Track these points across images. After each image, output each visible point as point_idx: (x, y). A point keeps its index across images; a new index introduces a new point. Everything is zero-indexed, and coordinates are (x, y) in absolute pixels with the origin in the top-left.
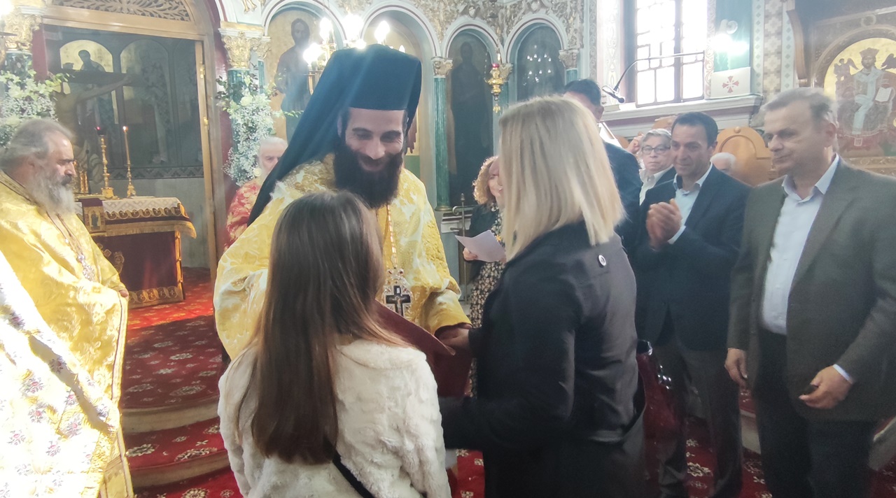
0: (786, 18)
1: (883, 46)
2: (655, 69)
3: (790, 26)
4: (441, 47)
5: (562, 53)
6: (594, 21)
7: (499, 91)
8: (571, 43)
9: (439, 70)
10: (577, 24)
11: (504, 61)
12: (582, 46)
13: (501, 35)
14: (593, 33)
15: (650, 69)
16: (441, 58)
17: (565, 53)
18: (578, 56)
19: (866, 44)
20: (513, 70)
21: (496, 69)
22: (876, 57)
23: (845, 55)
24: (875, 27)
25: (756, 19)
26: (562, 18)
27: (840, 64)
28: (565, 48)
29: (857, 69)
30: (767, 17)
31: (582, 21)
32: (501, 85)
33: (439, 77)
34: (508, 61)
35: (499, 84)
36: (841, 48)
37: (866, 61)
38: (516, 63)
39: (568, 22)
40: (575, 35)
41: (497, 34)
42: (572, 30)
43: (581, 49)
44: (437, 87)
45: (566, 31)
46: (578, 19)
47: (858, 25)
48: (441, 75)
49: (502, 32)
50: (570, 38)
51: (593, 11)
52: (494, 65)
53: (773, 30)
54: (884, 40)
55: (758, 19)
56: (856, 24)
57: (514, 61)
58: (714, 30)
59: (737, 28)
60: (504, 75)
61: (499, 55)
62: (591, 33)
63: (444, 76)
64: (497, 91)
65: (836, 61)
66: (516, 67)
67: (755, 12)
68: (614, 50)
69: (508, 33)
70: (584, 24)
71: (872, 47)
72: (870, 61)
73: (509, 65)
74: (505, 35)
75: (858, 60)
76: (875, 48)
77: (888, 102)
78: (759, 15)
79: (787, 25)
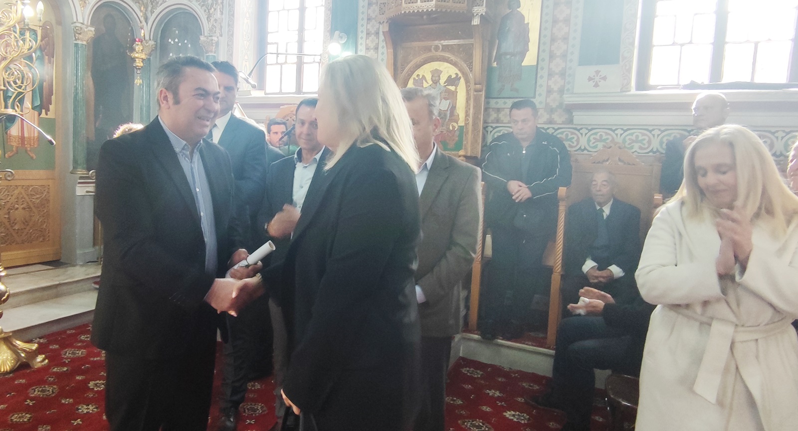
0: (382, 37)
1: (445, 68)
2: (281, 64)
3: (384, 44)
4: (83, 14)
5: (202, 38)
6: (232, 15)
7: (142, 65)
8: (211, 30)
9: (80, 36)
10: (218, 15)
11: (147, 38)
12: (221, 36)
13: (145, 13)
14: (231, 25)
15: (277, 63)
16: (82, 24)
17: (205, 39)
18: (217, 44)
19: (435, 65)
20: (156, 48)
21: (140, 43)
22: (441, 76)
23: (420, 72)
24: (440, 54)
25: (360, 35)
26: (204, 8)
27: (417, 78)
28: (206, 35)
29: (428, 83)
30: (368, 34)
31: (222, 13)
32: (143, 60)
33: (79, 42)
34: (152, 38)
35: (142, 59)
36: (418, 66)
37: (434, 78)
38: (159, 41)
39: (209, 12)
40: (215, 24)
41: (141, 11)
42: (212, 19)
43: (220, 38)
44: (77, 53)
45: (207, 20)
46: (219, 10)
47: (430, 50)
48: (82, 41)
49: (146, 10)
50: (210, 26)
51: (231, 6)
52: (137, 40)
53: (372, 45)
54: (446, 64)
55: (362, 35)
56: (428, 49)
57: (157, 40)
58: (329, 38)
59: (346, 39)
60: (148, 51)
61: (143, 31)
62: (229, 25)
63: (85, 43)
64: (139, 64)
65: (414, 76)
66: (159, 45)
67: (360, 29)
68: (248, 43)
69: (152, 12)
70: (223, 16)
71: (438, 69)
72: (437, 78)
73: (152, 43)
74: (149, 14)
75: (429, 77)
76: (440, 69)
77: (447, 110)
78: (362, 32)
79: (382, 44)
